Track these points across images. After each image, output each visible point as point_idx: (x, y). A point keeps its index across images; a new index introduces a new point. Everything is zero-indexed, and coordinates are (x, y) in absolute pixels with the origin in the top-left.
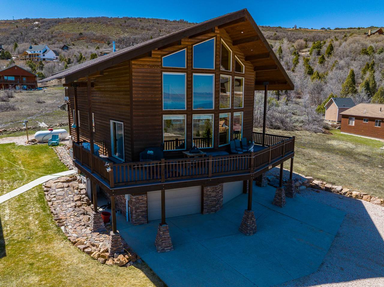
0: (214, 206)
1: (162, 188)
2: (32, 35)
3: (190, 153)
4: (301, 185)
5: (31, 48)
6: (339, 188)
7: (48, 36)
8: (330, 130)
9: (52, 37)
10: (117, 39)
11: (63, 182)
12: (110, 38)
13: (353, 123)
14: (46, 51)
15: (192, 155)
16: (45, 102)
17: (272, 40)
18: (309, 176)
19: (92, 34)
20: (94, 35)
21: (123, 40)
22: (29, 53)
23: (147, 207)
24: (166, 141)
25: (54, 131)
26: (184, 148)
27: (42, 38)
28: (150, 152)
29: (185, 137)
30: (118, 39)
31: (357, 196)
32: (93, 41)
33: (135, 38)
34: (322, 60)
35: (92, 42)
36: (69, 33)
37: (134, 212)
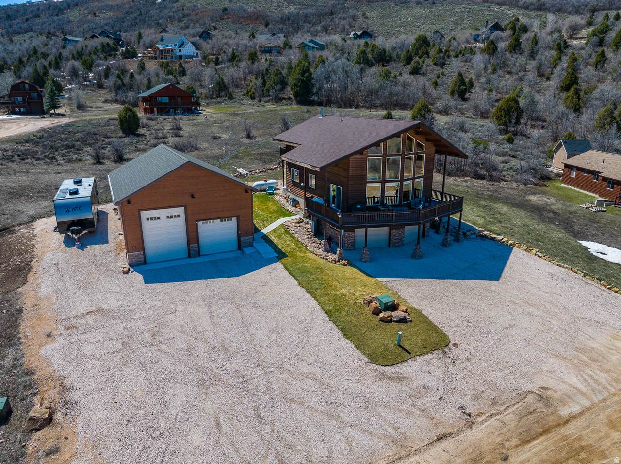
0: (398, 243)
1: (366, 227)
2: (155, 13)
3: (383, 207)
4: (472, 234)
5: (162, 40)
6: (500, 238)
7: (177, 15)
8: (552, 180)
9: (184, 16)
10: (278, 17)
11: (296, 223)
12: (268, 16)
13: (574, 175)
14: (183, 44)
15: (383, 209)
16: (220, 138)
17: (532, 10)
18: (481, 228)
19: (241, 9)
20: (244, 10)
21: (289, 19)
22: (161, 48)
23: (354, 240)
24: (368, 198)
25: (269, 181)
26: (379, 204)
27: (170, 18)
28: (359, 206)
29: (380, 195)
30: (280, 15)
31: (511, 244)
32: (242, 20)
33: (307, 14)
34: (600, 58)
35: (241, 23)
36: (207, 8)
37: (346, 242)
